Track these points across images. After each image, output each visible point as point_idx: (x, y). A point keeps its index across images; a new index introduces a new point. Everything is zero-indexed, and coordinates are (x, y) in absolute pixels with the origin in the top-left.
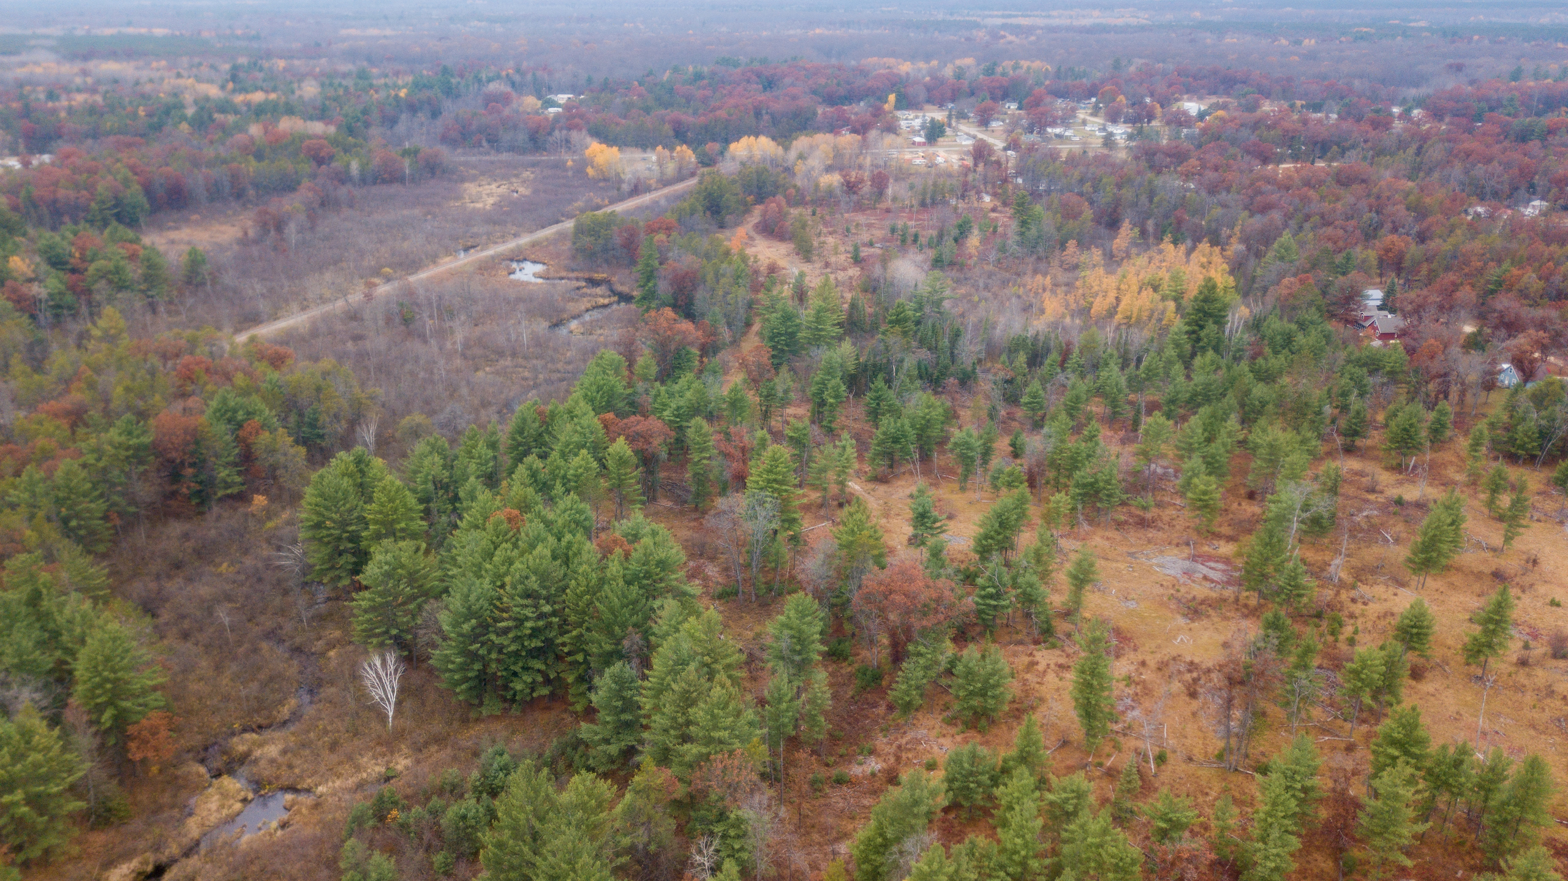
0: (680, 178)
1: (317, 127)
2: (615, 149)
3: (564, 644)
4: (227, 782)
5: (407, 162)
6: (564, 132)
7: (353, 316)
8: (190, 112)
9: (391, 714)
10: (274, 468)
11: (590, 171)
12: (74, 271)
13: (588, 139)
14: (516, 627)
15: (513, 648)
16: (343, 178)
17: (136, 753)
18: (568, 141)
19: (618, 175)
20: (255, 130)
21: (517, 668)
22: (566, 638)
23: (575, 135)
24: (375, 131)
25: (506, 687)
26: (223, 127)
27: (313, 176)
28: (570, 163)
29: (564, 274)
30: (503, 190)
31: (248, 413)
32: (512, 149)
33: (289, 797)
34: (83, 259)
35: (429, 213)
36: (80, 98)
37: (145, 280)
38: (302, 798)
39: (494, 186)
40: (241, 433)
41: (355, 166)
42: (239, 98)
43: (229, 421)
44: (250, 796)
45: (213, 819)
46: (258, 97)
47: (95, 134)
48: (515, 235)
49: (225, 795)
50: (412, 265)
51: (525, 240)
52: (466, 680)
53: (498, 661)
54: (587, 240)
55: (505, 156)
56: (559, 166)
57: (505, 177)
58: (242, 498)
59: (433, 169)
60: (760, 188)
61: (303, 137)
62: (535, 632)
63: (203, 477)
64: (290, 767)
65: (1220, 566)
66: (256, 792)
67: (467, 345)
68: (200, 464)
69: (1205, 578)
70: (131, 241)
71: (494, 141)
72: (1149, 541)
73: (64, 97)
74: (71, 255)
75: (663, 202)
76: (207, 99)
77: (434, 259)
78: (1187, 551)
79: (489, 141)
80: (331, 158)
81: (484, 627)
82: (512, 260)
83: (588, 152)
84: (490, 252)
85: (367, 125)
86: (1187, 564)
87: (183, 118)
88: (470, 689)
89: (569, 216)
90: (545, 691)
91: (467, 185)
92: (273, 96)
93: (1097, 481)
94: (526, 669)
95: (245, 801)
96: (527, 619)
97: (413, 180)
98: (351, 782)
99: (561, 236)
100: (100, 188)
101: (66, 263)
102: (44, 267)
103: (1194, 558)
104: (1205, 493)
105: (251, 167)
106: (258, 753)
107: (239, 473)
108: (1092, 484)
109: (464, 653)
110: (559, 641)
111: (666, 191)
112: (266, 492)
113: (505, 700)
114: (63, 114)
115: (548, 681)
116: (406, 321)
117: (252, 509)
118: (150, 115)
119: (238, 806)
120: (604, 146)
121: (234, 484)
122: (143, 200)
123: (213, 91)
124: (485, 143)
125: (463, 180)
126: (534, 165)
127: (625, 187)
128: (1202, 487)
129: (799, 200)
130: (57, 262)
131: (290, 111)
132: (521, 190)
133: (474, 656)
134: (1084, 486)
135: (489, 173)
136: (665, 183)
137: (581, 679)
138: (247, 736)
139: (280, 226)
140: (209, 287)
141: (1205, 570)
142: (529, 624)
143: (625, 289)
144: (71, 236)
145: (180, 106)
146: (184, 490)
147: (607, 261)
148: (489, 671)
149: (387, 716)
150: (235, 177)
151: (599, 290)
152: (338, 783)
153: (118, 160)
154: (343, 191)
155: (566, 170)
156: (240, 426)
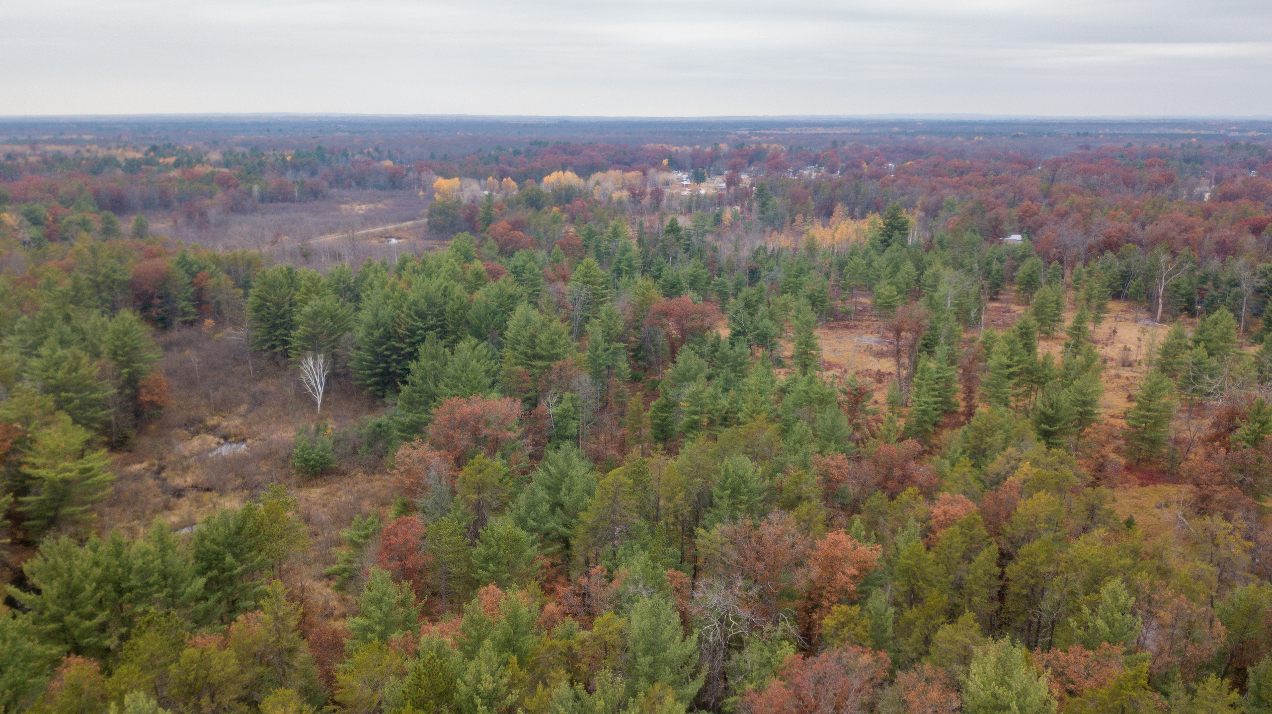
1: (224, 170)
2: (456, 180)
4: (203, 435)
5: (296, 189)
6: (417, 174)
8: (123, 164)
9: (319, 402)
10: (218, 303)
11: (437, 196)
12: (48, 226)
13: (435, 177)
14: (409, 337)
16: (247, 195)
17: (145, 397)
18: (419, 180)
20: (174, 173)
23: (425, 176)
26: (149, 171)
27: (224, 192)
28: (421, 193)
30: (371, 207)
31: (200, 267)
32: (375, 187)
33: (250, 441)
34: (54, 219)
35: (314, 215)
36: (33, 159)
37: (104, 233)
39: (363, 206)
40: (195, 279)
41: (256, 188)
43: (187, 271)
44: (222, 442)
45: (198, 449)
48: (382, 225)
49: (204, 441)
51: (391, 227)
52: (374, 375)
54: (438, 217)
55: (370, 191)
56: (412, 196)
57: (370, 201)
58: (194, 323)
59: (315, 193)
61: (214, 175)
63: (167, 307)
64: (250, 428)
66: (226, 441)
68: (165, 297)
71: (361, 183)
72: (852, 333)
74: (46, 218)
76: (134, 159)
77: (322, 235)
78: (877, 336)
79: (357, 183)
80: (236, 185)
81: (387, 336)
82: (381, 236)
83: (435, 184)
84: (364, 232)
85: (262, 170)
86: (878, 339)
87: (119, 166)
88: (376, 384)
91: (341, 204)
92: (186, 158)
93: (813, 294)
95: (218, 443)
96: (419, 329)
97: (300, 201)
99: (418, 225)
100: (60, 191)
101: (41, 223)
102: (27, 223)
104: (889, 297)
105: (175, 187)
106: (224, 425)
107: (194, 306)
108: (810, 296)
109: (374, 354)
112: (213, 318)
116: (305, 255)
117: (203, 328)
118: (92, 164)
119: (214, 445)
120: (446, 179)
121: (190, 313)
123: (139, 156)
124: (354, 185)
125: (339, 202)
126: (393, 196)
128: (887, 293)
130: (36, 221)
131: (201, 163)
132: (384, 207)
133: (381, 357)
135: (357, 199)
138: (216, 418)
139: (203, 213)
145: (115, 161)
146: (154, 315)
147: (453, 233)
148: (391, 370)
149: (315, 404)
150: (163, 193)
153: (71, 181)
154: (249, 203)
155: (418, 198)
156: (194, 275)
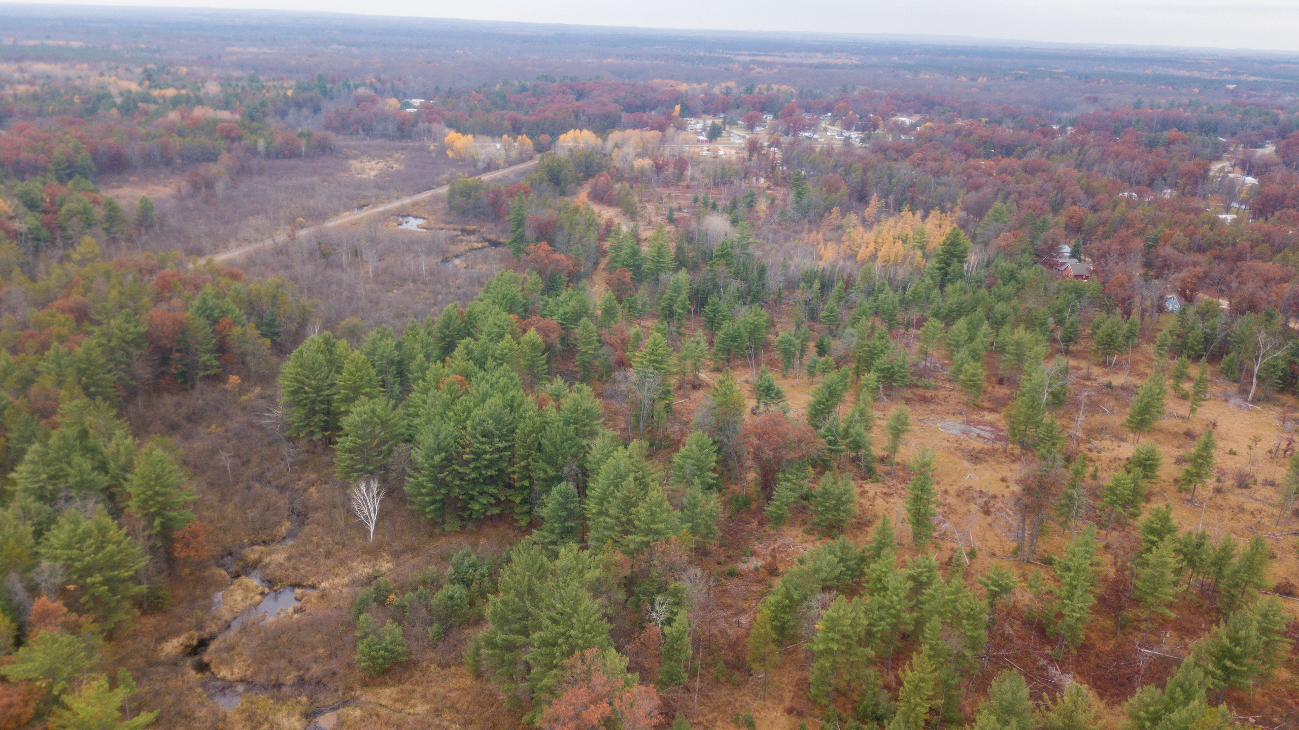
0: (521, 161)
1: (225, 115)
2: (470, 136)
3: (514, 472)
4: (244, 579)
5: (303, 142)
6: (427, 124)
7: (281, 251)
8: (119, 100)
9: (372, 530)
10: (243, 355)
11: (450, 153)
12: (45, 212)
13: (447, 129)
14: (474, 460)
15: (473, 475)
16: (252, 151)
17: (180, 553)
18: (429, 131)
19: (472, 156)
20: (173, 116)
21: (475, 493)
22: (516, 468)
23: (435, 127)
24: (270, 120)
25: (464, 508)
26: (146, 112)
27: (229, 150)
28: (432, 148)
29: (442, 226)
30: (382, 165)
31: (222, 312)
32: (384, 136)
33: (298, 591)
34: (52, 203)
35: (325, 181)
36: (22, 89)
37: (107, 221)
38: (309, 592)
39: (373, 163)
40: (217, 327)
41: (261, 144)
42: (156, 93)
43: (208, 317)
44: (267, 590)
45: (240, 606)
46: (171, 92)
47: (40, 113)
48: (398, 198)
49: (247, 589)
50: (320, 216)
51: (407, 201)
52: (434, 502)
53: (459, 486)
54: (459, 200)
55: (379, 142)
56: (422, 149)
57: (381, 157)
58: (217, 378)
59: (324, 149)
60: (587, 168)
61: (215, 122)
62: (492, 463)
63: (187, 361)
64: (296, 569)
65: (988, 428)
66: (270, 588)
67: (376, 275)
68: (186, 350)
69: (979, 436)
70: (92, 191)
71: (369, 131)
72: (932, 412)
73: (8, 87)
74: (42, 199)
75: (512, 176)
76: (130, 92)
77: (337, 213)
78: (961, 419)
79: (364, 130)
80: (240, 138)
81: (449, 460)
82: (398, 215)
83: (447, 139)
84: (381, 209)
85: (265, 115)
86: (964, 427)
87: (114, 105)
88: (435, 510)
89: (440, 185)
90: (496, 511)
91: (351, 161)
92: (183, 92)
93: (892, 367)
94: (482, 493)
95: (262, 594)
96: (485, 452)
97: (307, 156)
98: (346, 580)
99: (436, 199)
100: (56, 152)
101: (37, 207)
102: (22, 209)
103: (969, 423)
104: (974, 375)
105: (176, 143)
106: (267, 560)
107: (216, 358)
108: (888, 369)
109: (435, 480)
110: (510, 470)
111: (512, 169)
112: (238, 374)
113: (462, 519)
114: (10, 100)
115: (498, 503)
116: (325, 255)
117: (228, 386)
118: (85, 102)
119: (258, 598)
120: (460, 135)
121: (212, 366)
122: (90, 162)
123: (134, 87)
124: (361, 132)
125: (348, 158)
126: (403, 148)
127: (480, 165)
128: (972, 371)
129: (619, 176)
130: (32, 205)
131: (200, 102)
132: (396, 166)
133: (442, 483)
134: (883, 370)
135: (366, 153)
136: (511, 164)
137: (525, 501)
138: (256, 548)
139: (209, 184)
140: (157, 229)
141: (978, 431)
142: (487, 456)
143: (493, 237)
144: (41, 186)
145: (109, 96)
146: (173, 370)
147: (476, 216)
148: (453, 495)
149: (368, 531)
150: (165, 149)
151: (472, 238)
152: (336, 580)
153: (66, 133)
154: (254, 162)
155: (429, 152)
156: (216, 322)
